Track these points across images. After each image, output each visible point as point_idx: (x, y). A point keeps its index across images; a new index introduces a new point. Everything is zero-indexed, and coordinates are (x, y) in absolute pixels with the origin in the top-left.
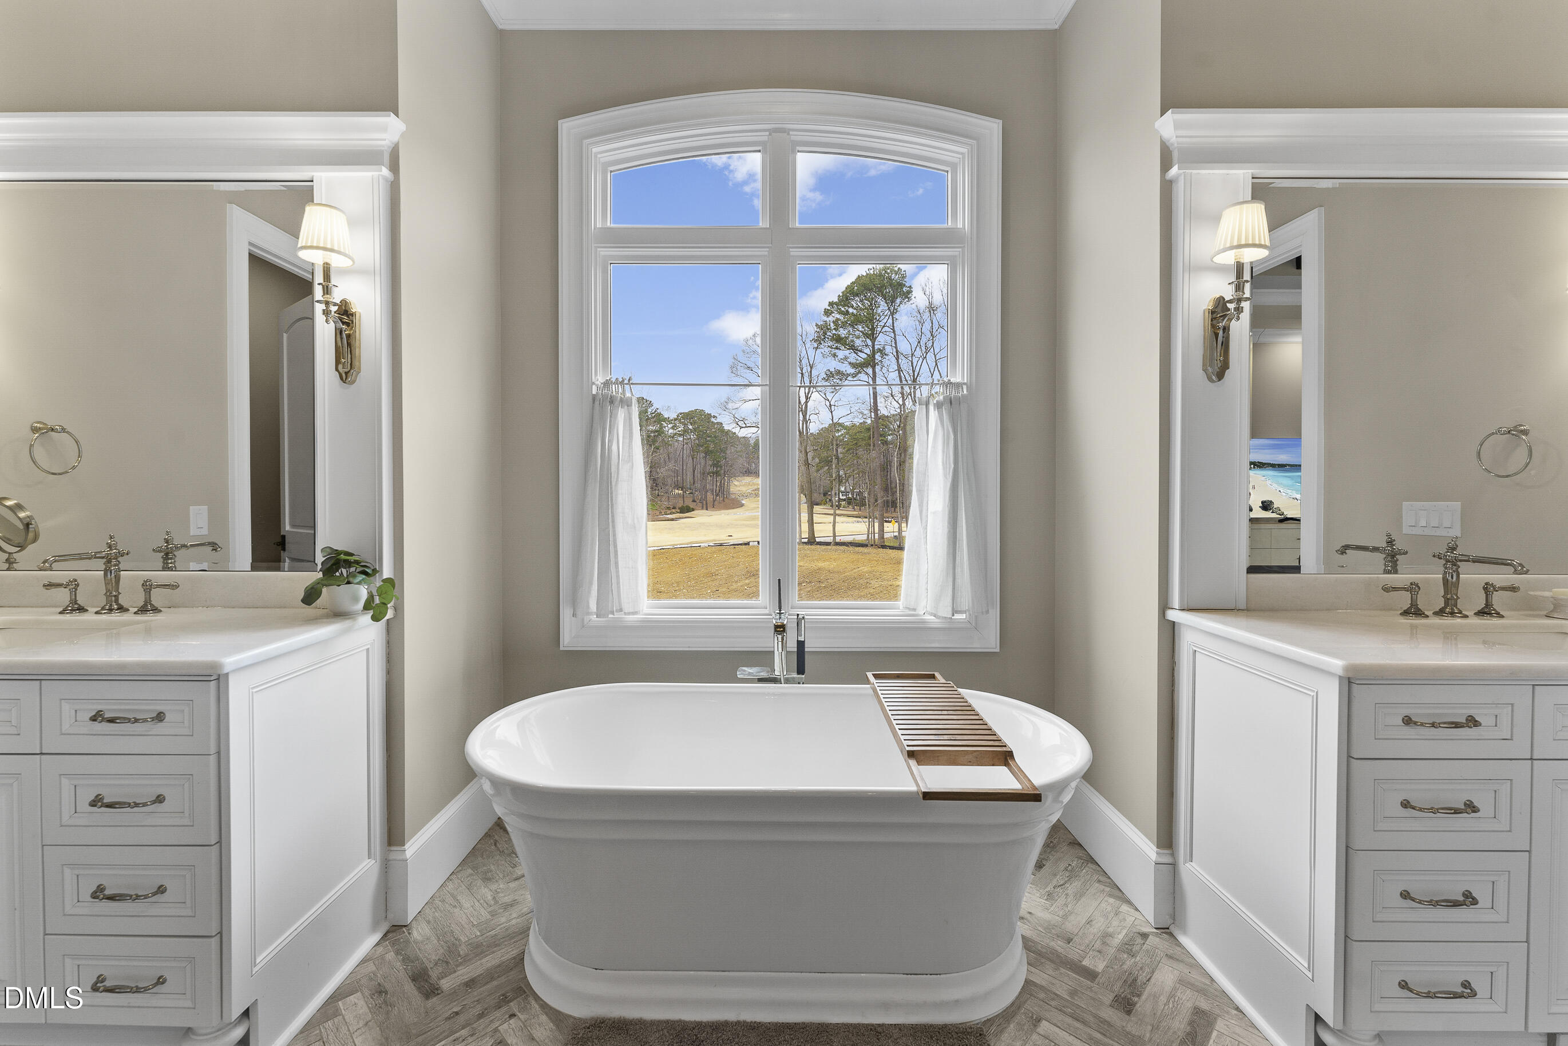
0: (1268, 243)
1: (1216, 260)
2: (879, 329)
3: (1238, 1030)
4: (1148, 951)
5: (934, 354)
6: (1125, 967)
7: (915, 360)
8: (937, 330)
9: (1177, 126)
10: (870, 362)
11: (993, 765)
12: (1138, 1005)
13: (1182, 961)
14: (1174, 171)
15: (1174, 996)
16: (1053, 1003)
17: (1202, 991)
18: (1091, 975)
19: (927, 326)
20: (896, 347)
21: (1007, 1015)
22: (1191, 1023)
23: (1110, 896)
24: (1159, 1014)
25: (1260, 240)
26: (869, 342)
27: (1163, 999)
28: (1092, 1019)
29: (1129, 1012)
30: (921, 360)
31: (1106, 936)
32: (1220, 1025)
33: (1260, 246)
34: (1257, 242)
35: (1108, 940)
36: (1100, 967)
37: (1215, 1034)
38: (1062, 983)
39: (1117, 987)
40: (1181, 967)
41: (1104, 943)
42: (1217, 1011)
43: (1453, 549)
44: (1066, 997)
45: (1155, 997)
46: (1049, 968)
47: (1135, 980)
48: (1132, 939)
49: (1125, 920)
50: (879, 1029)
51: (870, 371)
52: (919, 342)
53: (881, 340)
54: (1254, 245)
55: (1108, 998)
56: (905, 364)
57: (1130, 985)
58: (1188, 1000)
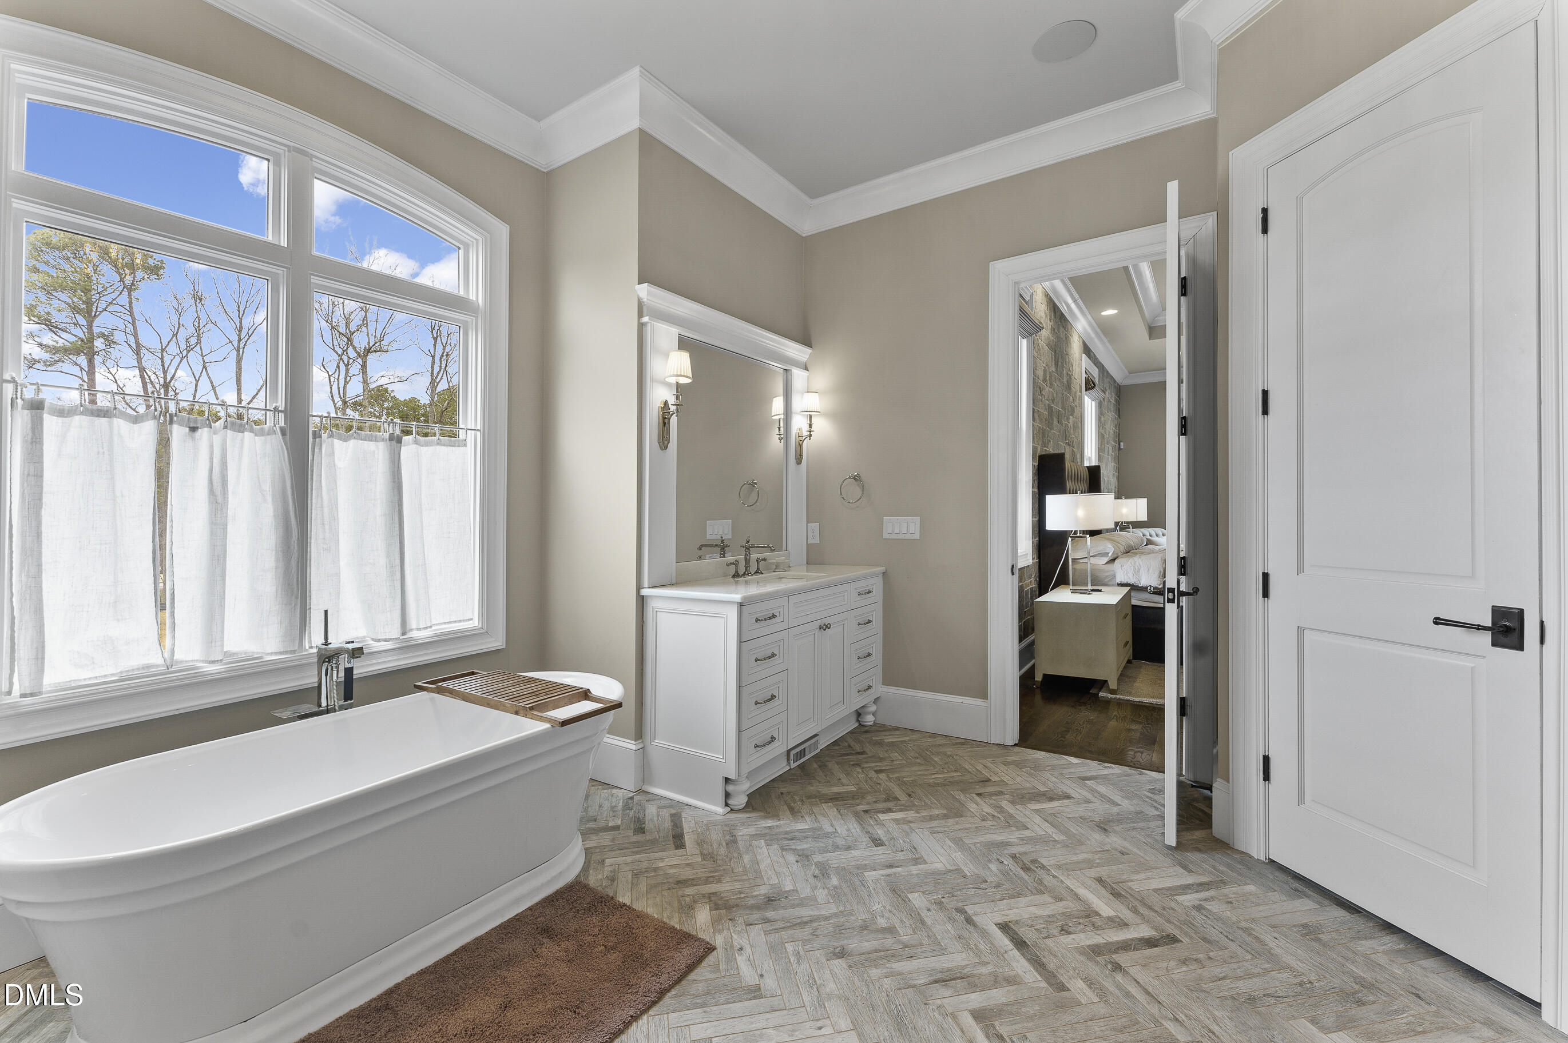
0: (691, 376)
1: (666, 380)
2: (102, 305)
3: (691, 813)
4: (637, 804)
5: (202, 355)
6: (631, 816)
7: (167, 359)
8: (204, 326)
9: (649, 293)
10: (86, 348)
11: (579, 702)
12: (646, 827)
13: (655, 800)
14: (645, 319)
15: (659, 815)
16: (605, 850)
17: (670, 807)
18: (616, 828)
19: (188, 319)
20: (136, 336)
21: (586, 868)
22: (672, 821)
23: (604, 789)
24: (657, 826)
25: (684, 373)
26: (82, 321)
27: (655, 819)
28: (629, 845)
29: (644, 833)
30: (178, 359)
31: (613, 808)
32: (684, 815)
33: (687, 377)
34: (683, 374)
35: (616, 809)
36: (619, 822)
37: (683, 819)
38: (605, 839)
39: (632, 826)
40: (655, 802)
41: (614, 811)
42: (679, 811)
43: (748, 542)
44: (610, 844)
45: (652, 820)
46: (593, 837)
47: (639, 818)
48: (627, 802)
49: (618, 796)
50: (517, 917)
51: (82, 360)
52: (175, 335)
53: (103, 322)
54: (684, 376)
55: (631, 833)
56: (151, 363)
57: (638, 822)
58: (666, 813)
